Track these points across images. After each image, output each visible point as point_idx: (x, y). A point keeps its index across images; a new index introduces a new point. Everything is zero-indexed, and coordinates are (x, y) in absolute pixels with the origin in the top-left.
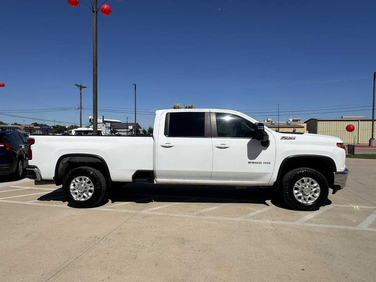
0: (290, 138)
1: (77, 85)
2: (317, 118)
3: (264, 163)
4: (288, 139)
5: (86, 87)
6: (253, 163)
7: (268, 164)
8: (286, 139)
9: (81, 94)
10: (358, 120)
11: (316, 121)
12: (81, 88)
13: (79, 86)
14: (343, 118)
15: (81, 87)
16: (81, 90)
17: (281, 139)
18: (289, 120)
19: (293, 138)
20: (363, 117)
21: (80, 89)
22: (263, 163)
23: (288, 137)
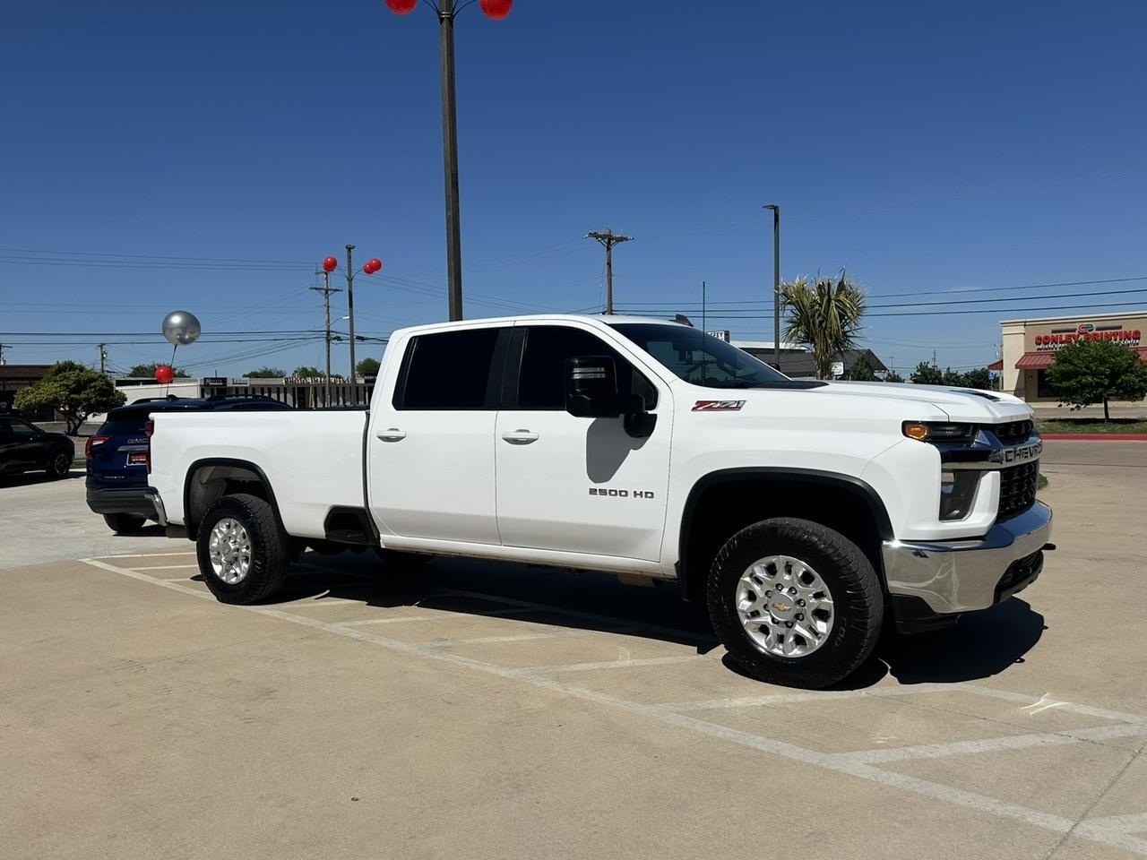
0: (726, 406)
1: (595, 235)
3: (635, 493)
4: (719, 409)
5: (626, 239)
6: (603, 492)
7: (646, 496)
8: (711, 409)
9: (609, 264)
12: (609, 243)
13: (603, 237)
15: (609, 240)
16: (609, 249)
17: (694, 409)
19: (735, 406)
21: (606, 249)
22: (631, 494)
23: (717, 402)
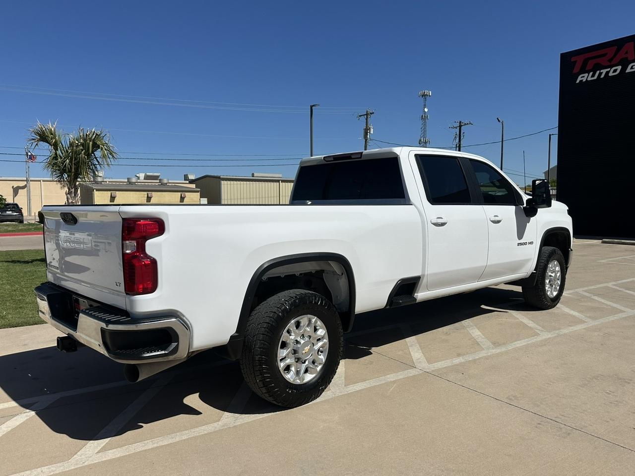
2: (219, 175)
6: (521, 244)
10: (278, 181)
11: (219, 179)
14: (255, 176)
18: (138, 175)
20: (280, 176)
22: (528, 244)
